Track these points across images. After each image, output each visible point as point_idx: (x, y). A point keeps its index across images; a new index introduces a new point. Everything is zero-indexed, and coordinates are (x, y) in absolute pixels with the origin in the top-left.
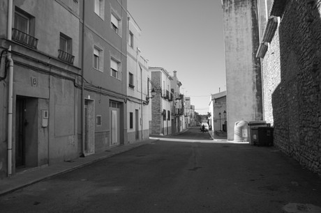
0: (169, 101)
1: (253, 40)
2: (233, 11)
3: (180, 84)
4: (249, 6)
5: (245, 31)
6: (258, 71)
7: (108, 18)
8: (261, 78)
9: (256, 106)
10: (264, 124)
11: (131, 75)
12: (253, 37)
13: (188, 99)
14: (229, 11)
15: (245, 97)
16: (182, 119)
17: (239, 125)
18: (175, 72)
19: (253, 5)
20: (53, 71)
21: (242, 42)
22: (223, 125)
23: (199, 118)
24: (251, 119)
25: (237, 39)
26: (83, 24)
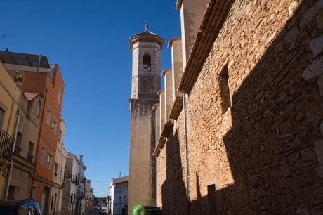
0: (77, 185)
1: (151, 142)
2: (138, 118)
3: (85, 168)
4: (150, 116)
5: (146, 134)
6: (154, 166)
7: (51, 124)
8: (155, 171)
9: (151, 194)
10: (156, 207)
11: (56, 164)
12: (151, 139)
13: (89, 182)
14: (134, 118)
15: (143, 186)
16: (83, 201)
17: (137, 209)
18: (81, 156)
19: (152, 116)
20: (24, 168)
21: (143, 142)
22: (123, 209)
23: (97, 201)
24: (146, 204)
25: (140, 140)
26: (40, 133)
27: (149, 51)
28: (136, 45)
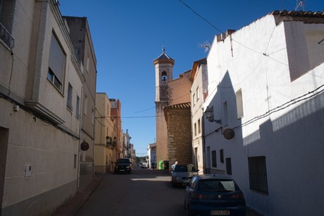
3: (130, 138)
18: (127, 131)
27: (165, 69)
28: (157, 66)
